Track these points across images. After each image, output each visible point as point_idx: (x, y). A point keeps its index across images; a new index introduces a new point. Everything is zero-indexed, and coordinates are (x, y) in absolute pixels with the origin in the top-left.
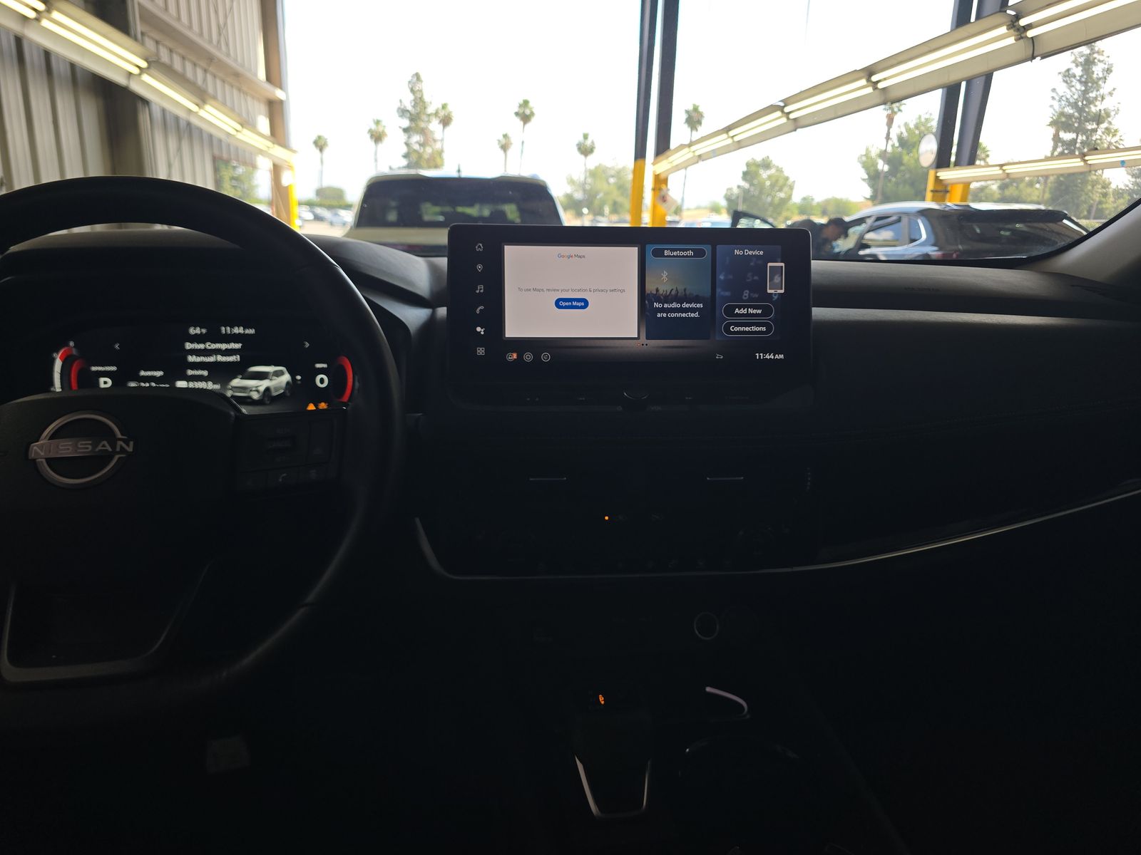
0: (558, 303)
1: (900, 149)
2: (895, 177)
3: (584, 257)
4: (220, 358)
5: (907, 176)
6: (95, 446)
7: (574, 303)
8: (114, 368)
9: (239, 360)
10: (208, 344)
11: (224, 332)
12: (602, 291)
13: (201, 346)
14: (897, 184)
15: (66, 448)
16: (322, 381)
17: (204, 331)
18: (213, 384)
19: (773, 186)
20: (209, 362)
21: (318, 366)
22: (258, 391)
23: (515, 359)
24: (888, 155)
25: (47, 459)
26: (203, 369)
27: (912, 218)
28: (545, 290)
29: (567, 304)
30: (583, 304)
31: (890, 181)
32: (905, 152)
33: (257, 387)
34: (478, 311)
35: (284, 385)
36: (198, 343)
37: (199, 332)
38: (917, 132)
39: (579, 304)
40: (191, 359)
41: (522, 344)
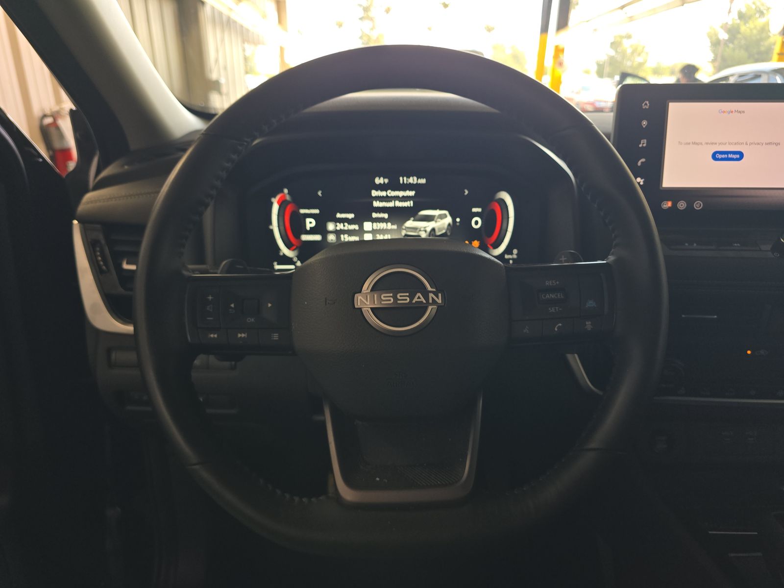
0: (715, 156)
1: (738, 21)
2: (733, 43)
3: (744, 112)
4: (399, 204)
5: (743, 42)
6: (412, 298)
7: (730, 156)
8: (317, 211)
9: (412, 205)
10: (389, 191)
11: (401, 182)
12: (758, 144)
13: (384, 194)
14: (734, 49)
15: (387, 299)
16: (477, 223)
17: (386, 181)
18: (392, 225)
19: (633, 53)
20: (389, 207)
21: (475, 210)
22: (426, 231)
23: (669, 208)
24: (729, 27)
25: (372, 309)
26: (384, 212)
27: (771, 76)
28: (703, 143)
29: (723, 156)
30: (738, 156)
31: (728, 46)
32: (742, 23)
33: (425, 228)
34: (639, 164)
35: (446, 226)
36: (382, 190)
37: (382, 182)
38: (754, 7)
39: (735, 156)
40: (376, 204)
41: (677, 194)
